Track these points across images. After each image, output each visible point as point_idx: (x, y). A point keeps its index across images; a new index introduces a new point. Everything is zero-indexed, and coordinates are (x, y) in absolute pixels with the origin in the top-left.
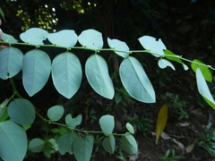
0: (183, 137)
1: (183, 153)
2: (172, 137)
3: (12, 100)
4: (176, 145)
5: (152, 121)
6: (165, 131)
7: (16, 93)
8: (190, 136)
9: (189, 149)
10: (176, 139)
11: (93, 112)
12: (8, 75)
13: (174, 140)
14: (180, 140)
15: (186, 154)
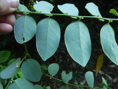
0: (111, 73)
1: (112, 82)
2: (105, 73)
3: (24, 60)
4: (108, 77)
5: (93, 64)
6: (102, 69)
7: (27, 54)
8: (116, 73)
9: (115, 80)
10: (108, 74)
11: (60, 57)
12: (24, 40)
13: (107, 75)
14: (110, 75)
15: (113, 83)
